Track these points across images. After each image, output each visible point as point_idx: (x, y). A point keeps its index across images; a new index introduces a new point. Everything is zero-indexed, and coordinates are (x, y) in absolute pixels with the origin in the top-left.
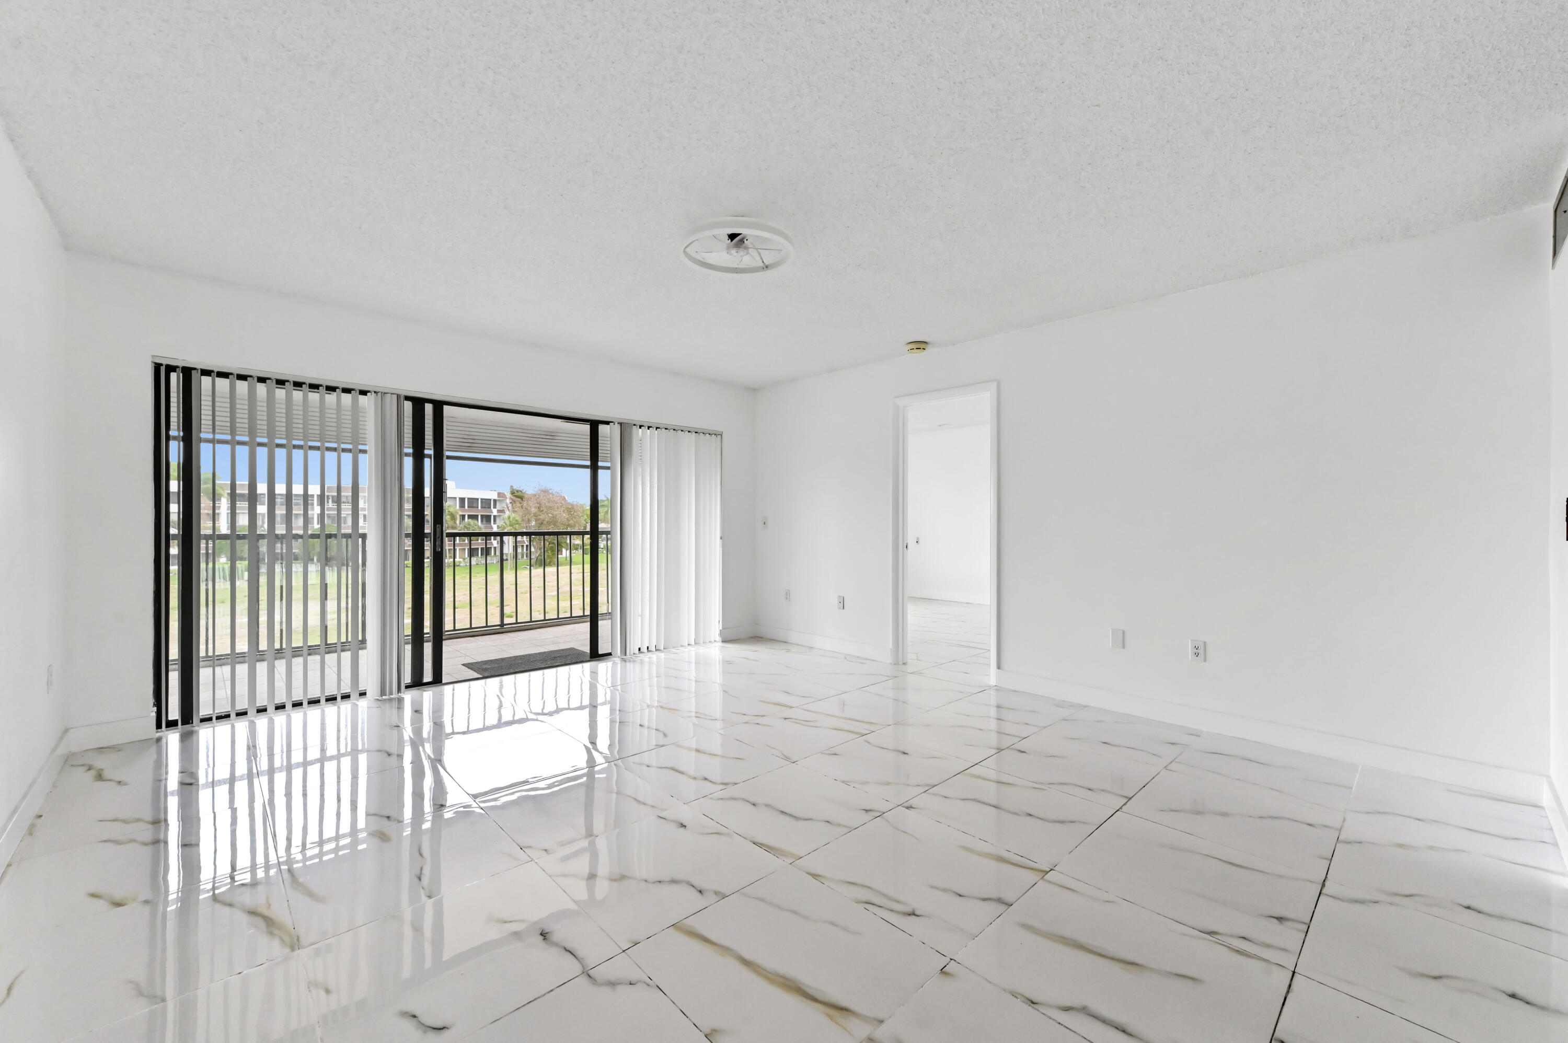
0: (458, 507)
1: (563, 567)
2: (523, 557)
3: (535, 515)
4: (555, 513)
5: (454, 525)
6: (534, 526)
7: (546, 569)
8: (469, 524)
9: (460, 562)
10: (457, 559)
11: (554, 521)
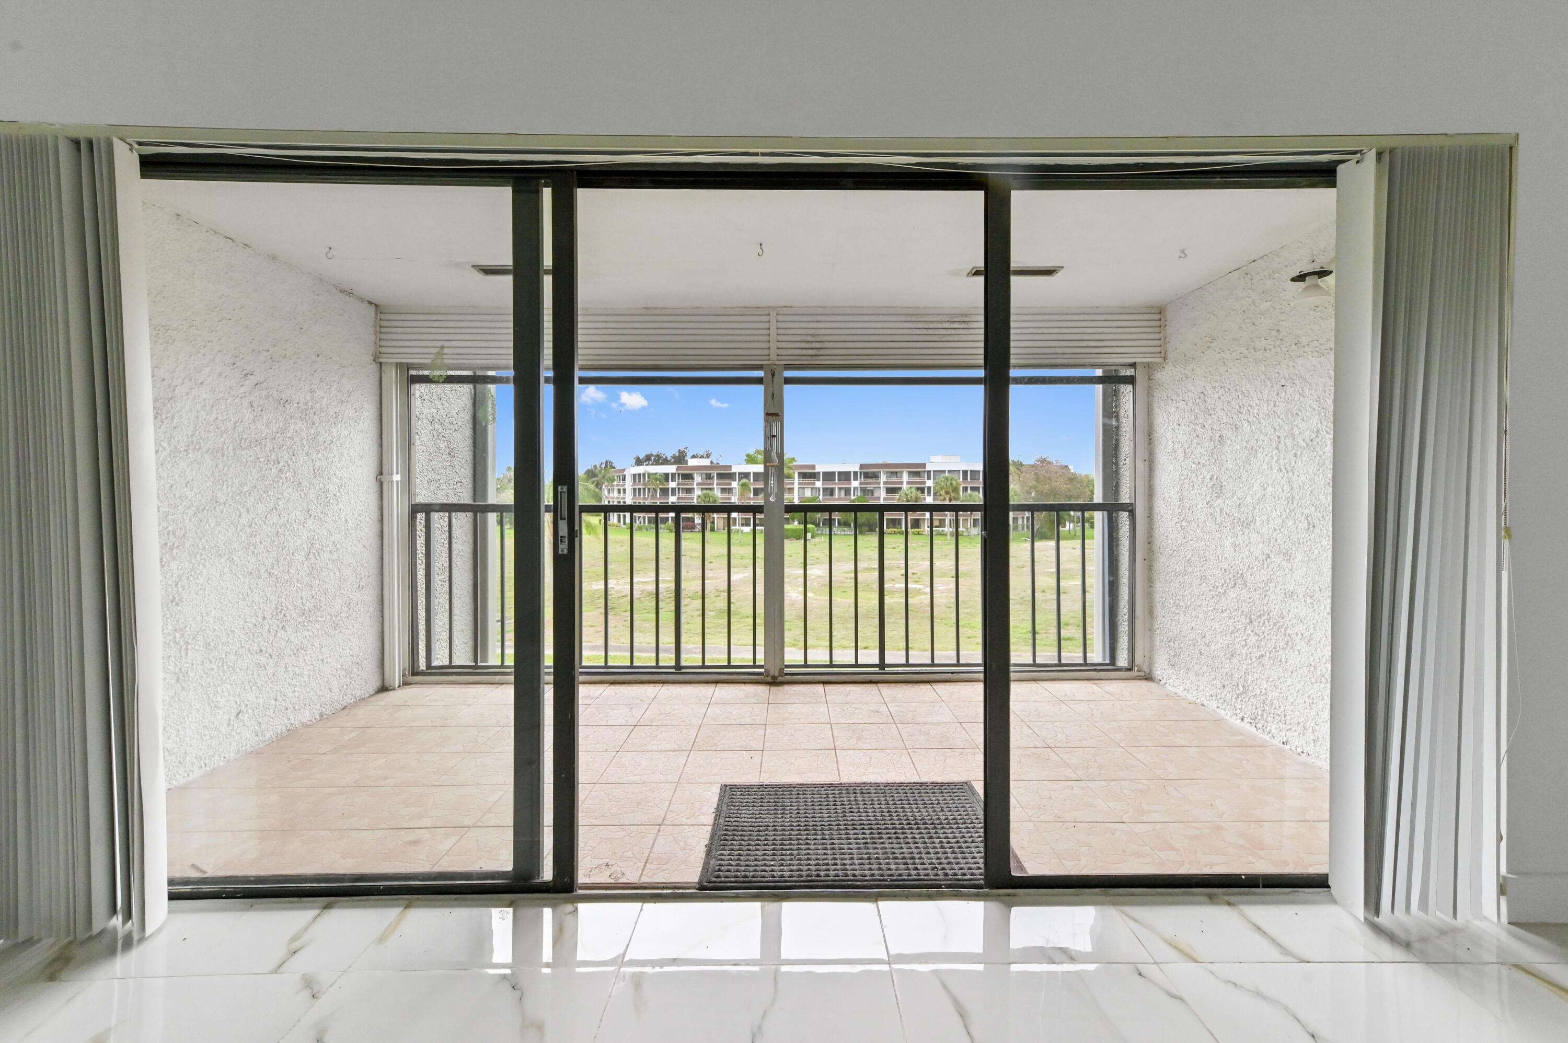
0: (961, 480)
1: (1065, 542)
2: (1023, 529)
3: (1035, 487)
4: (1054, 484)
5: (956, 496)
6: (1033, 498)
7: (1036, 544)
8: (970, 496)
9: (963, 532)
10: (961, 529)
11: (1053, 493)
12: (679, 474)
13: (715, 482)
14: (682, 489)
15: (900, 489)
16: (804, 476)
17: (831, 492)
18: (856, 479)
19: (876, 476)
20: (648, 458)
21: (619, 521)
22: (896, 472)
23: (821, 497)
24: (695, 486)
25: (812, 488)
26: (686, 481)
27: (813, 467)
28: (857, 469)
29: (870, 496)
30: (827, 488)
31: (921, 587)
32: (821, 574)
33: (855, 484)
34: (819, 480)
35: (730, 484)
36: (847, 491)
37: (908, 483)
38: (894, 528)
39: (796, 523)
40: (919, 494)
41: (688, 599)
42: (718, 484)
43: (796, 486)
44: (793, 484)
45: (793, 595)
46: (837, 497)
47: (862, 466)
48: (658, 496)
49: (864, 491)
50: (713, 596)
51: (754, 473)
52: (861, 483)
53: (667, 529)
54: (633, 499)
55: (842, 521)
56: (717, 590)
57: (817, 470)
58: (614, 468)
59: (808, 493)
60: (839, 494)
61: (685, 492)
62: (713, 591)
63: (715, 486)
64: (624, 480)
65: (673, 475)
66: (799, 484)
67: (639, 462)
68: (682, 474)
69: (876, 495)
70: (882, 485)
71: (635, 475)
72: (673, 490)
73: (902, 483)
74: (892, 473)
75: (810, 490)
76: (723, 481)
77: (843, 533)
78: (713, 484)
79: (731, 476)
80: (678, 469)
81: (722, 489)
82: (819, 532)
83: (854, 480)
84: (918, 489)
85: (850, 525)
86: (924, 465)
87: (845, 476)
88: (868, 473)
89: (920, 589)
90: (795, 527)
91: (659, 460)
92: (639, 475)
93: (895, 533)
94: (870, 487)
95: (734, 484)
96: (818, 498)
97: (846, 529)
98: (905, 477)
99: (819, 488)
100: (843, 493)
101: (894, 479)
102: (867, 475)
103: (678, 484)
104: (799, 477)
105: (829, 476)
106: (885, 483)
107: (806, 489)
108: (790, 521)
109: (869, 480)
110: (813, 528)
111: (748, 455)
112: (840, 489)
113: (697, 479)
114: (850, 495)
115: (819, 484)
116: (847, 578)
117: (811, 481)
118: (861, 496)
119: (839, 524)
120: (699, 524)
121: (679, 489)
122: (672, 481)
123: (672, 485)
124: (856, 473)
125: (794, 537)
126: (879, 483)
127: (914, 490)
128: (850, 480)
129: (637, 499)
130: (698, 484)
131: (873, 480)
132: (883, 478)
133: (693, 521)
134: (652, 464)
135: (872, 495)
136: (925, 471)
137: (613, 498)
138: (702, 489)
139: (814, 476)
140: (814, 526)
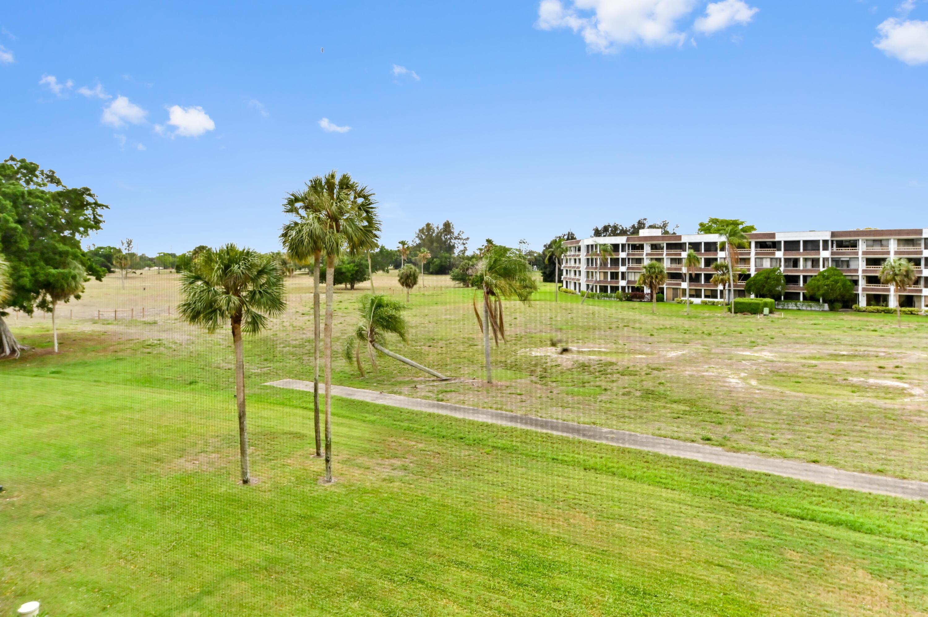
12: (629, 245)
13: (665, 252)
14: (632, 259)
15: (884, 260)
16: (761, 245)
17: (795, 263)
18: (825, 248)
19: (854, 244)
20: (606, 229)
21: (575, 289)
22: (881, 241)
23: (782, 269)
24: (644, 256)
25: (771, 259)
26: (636, 252)
27: (773, 235)
28: (828, 237)
29: (845, 268)
30: (790, 259)
31: (906, 386)
32: (770, 358)
33: (824, 254)
34: (780, 250)
35: (680, 254)
36: (815, 262)
37: (896, 253)
38: (878, 305)
39: (753, 296)
40: (912, 267)
41: (618, 375)
42: (667, 254)
43: (753, 256)
44: (749, 254)
45: (732, 380)
46: (801, 268)
47: (833, 234)
48: (609, 266)
49: (836, 261)
50: (643, 373)
51: (705, 243)
52: (833, 253)
53: (617, 298)
54: (586, 268)
55: (808, 296)
56: (649, 368)
57: (777, 239)
58: (575, 239)
59: (767, 264)
60: (805, 266)
61: (635, 261)
62: (645, 369)
63: (664, 256)
64: (579, 250)
65: (623, 245)
66: (757, 254)
67: (598, 233)
68: (632, 245)
69: (853, 266)
70: (860, 255)
71: (588, 246)
72: (623, 259)
73: (888, 253)
74: (874, 241)
75: (769, 260)
76: (673, 252)
77: (809, 308)
78: (662, 254)
79: (681, 246)
80: (628, 240)
81: (672, 259)
82: (780, 307)
83: (824, 249)
84: (910, 260)
85: (819, 301)
86: (920, 232)
87: (812, 245)
88: (842, 241)
89: (904, 389)
90: (750, 301)
91: (615, 231)
92: (592, 246)
93: (878, 311)
94: (844, 258)
95: (684, 255)
96: (778, 269)
97: (812, 304)
98: (893, 246)
99: (780, 259)
100: (809, 264)
101: (877, 248)
102: (840, 244)
103: (628, 254)
104: (756, 247)
105: (791, 245)
106: (864, 253)
107: (764, 260)
108: (746, 293)
109: (844, 250)
110: (772, 303)
111: (702, 225)
112: (806, 260)
113: (647, 249)
114: (819, 266)
115: (779, 254)
116: (804, 366)
117: (771, 250)
118: (832, 268)
119: (805, 298)
120: (648, 294)
121: (629, 259)
122: (623, 251)
123: (622, 255)
124: (825, 242)
125: (749, 311)
126: (857, 253)
127: (904, 262)
128: (819, 250)
129: (589, 268)
130: (647, 254)
131: (849, 250)
132: (862, 247)
133: (643, 291)
134: (610, 235)
135: (848, 266)
136: (920, 239)
137: (570, 267)
138: (652, 259)
139: (775, 245)
140: (773, 300)
